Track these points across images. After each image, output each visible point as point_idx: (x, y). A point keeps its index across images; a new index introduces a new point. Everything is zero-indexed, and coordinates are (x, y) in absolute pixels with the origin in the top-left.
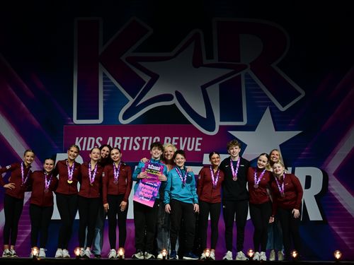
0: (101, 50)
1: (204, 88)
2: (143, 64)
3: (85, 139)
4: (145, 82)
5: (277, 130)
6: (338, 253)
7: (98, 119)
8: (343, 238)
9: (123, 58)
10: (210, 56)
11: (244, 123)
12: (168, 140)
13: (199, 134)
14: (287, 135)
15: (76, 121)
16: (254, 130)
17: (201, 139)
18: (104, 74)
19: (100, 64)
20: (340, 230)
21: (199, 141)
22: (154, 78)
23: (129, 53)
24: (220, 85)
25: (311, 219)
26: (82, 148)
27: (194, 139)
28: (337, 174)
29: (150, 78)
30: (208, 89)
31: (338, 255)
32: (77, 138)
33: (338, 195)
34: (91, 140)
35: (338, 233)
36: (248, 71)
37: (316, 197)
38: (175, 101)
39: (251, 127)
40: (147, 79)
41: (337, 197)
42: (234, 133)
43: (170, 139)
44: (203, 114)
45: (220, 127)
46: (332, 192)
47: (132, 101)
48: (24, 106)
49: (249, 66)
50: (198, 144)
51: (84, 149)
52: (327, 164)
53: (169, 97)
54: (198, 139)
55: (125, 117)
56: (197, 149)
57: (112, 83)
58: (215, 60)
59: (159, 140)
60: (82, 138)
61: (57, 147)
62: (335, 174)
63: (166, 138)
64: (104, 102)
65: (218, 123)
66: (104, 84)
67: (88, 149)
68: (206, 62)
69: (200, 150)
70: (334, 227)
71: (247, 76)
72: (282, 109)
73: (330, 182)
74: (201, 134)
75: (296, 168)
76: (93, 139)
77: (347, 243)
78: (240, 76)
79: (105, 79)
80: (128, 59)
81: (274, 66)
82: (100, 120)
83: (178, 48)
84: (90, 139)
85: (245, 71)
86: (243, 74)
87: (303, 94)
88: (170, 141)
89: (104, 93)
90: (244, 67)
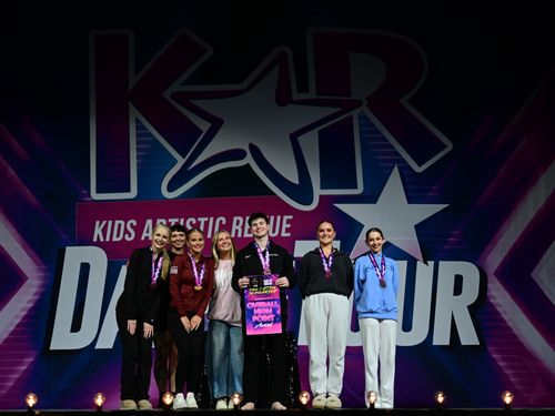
0: (133, 81)
1: (294, 138)
2: (199, 103)
3: (110, 222)
4: (202, 132)
5: (410, 200)
6: (508, 394)
7: (129, 191)
8: (507, 372)
9: (167, 95)
10: (303, 88)
11: (359, 190)
12: (238, 222)
13: (288, 210)
14: (427, 211)
15: (95, 196)
16: (375, 202)
17: (291, 217)
18: (138, 121)
19: (130, 104)
20: (504, 359)
21: (288, 222)
22: (216, 125)
23: (177, 87)
24: (320, 132)
25: (463, 343)
26: (105, 238)
27: (279, 217)
28: (500, 274)
29: (209, 125)
30: (300, 139)
31: (508, 399)
32: (98, 223)
33: (500, 306)
34: (120, 225)
35: (500, 364)
36: (364, 109)
37: (470, 308)
38: (249, 160)
39: (370, 197)
40: (204, 126)
41: (499, 309)
42: (343, 207)
43: (241, 219)
44: (294, 178)
45: (321, 196)
46: (492, 301)
47: (181, 161)
48: (13, 172)
49: (365, 103)
50: (285, 226)
51: (108, 239)
52: (486, 257)
53: (239, 154)
54: (286, 218)
55: (171, 188)
56: (284, 234)
57: (151, 135)
58: (312, 94)
59: (224, 222)
60: (104, 222)
61: (65, 237)
62: (495, 274)
63: (235, 219)
64: (138, 164)
65: (318, 192)
66: (138, 135)
67: (115, 239)
68: (296, 96)
69: (289, 235)
70: (495, 356)
71: (362, 117)
72: (418, 169)
73: (489, 286)
74: (290, 210)
75: (441, 262)
76: (122, 222)
77: (513, 380)
78: (351, 117)
79: (140, 127)
80: (174, 96)
81: (404, 101)
82: (133, 194)
83: (253, 76)
84: (117, 222)
85: (358, 110)
86: (355, 114)
87: (450, 147)
88: (241, 224)
89: (138, 150)
90: (358, 104)
